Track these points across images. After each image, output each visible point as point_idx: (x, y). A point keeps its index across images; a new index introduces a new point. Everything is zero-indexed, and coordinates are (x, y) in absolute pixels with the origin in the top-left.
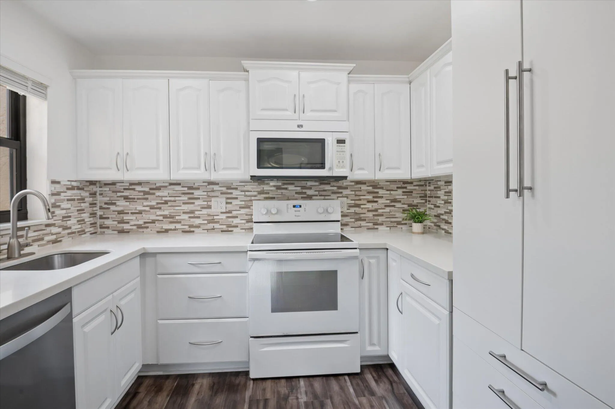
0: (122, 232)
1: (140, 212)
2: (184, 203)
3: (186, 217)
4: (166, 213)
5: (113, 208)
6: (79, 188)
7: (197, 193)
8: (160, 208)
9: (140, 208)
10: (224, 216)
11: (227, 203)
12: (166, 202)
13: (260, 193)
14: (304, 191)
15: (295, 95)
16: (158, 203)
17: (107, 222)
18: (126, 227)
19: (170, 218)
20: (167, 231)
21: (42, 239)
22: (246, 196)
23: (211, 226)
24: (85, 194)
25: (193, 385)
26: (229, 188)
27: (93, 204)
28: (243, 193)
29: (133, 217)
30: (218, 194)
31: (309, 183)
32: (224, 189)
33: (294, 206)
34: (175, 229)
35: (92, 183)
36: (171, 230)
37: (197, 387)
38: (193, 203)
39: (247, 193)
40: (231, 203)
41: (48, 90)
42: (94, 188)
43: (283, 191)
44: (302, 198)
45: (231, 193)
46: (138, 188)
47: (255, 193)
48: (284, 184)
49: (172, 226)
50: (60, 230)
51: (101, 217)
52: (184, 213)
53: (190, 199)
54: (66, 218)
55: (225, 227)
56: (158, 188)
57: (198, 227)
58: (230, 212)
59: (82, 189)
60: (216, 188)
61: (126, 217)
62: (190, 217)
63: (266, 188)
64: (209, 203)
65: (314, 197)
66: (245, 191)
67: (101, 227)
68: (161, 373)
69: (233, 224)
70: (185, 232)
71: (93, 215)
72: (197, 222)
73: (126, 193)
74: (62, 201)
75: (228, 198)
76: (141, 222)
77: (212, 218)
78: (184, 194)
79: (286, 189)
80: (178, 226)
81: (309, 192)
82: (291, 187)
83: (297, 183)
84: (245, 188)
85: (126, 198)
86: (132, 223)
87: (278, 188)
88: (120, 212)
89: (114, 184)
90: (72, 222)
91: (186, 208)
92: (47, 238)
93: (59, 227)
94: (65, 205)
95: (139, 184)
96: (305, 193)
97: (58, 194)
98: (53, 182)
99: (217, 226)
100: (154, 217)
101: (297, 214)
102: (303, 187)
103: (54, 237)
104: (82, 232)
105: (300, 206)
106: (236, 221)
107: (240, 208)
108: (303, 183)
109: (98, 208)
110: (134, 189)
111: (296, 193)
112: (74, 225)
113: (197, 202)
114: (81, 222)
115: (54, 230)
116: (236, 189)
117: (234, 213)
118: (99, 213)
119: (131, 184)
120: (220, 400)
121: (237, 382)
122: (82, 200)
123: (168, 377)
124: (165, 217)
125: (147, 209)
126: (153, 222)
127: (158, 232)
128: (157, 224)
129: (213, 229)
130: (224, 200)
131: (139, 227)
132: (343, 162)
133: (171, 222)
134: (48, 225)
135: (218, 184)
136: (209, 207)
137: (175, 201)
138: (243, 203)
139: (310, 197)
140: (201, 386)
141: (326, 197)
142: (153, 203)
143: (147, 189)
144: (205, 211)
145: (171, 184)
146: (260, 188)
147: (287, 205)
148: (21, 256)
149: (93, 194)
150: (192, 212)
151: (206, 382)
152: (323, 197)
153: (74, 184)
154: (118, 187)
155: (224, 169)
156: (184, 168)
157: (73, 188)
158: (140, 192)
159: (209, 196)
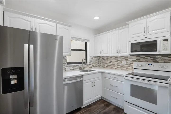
0: (104, 67)
1: (107, 63)
2: (116, 62)
3: (116, 65)
4: (112, 64)
5: (102, 62)
6: (95, 58)
7: (119, 59)
8: (111, 63)
9: (107, 62)
10: (125, 66)
11: (127, 62)
12: (112, 61)
13: (137, 59)
14: (154, 59)
15: (145, 27)
16: (110, 61)
17: (101, 65)
18: (104, 66)
19: (113, 65)
20: (112, 68)
21: (88, 67)
22: (132, 60)
23: (122, 68)
24: (97, 59)
25: (110, 106)
26: (127, 58)
27: (99, 61)
28: (131, 59)
29: (106, 64)
30: (124, 59)
31: (157, 56)
32: (126, 58)
33: (149, 64)
34: (114, 68)
35: (98, 57)
36: (113, 68)
37: (110, 107)
38: (118, 62)
39: (133, 59)
40: (128, 62)
41: (90, 41)
42: (99, 58)
43: (146, 59)
44: (153, 62)
45: (128, 59)
46: (107, 58)
47: (135, 60)
48: (146, 57)
49: (113, 67)
50: (91, 66)
51: (100, 64)
52: (116, 64)
53: (117, 60)
54: (93, 63)
55: (126, 69)
56: (110, 58)
57: (119, 68)
58: (127, 65)
59: (96, 58)
60: (124, 58)
61: (104, 64)
62: (117, 65)
63: (139, 58)
64: (122, 62)
65: (159, 62)
66: (132, 59)
67: (100, 66)
68: (105, 100)
69: (128, 68)
70: (116, 69)
71: (99, 63)
72: (119, 67)
73: (104, 59)
74: (92, 60)
75: (127, 61)
76: (107, 65)
77: (122, 66)
78: (116, 59)
79: (147, 58)
80: (114, 67)
81: (157, 60)
82: (149, 58)
83: (151, 56)
84: (132, 58)
85: (104, 60)
86: (105, 65)
87: (144, 58)
88: (103, 63)
89: (102, 57)
90: (94, 64)
91: (116, 63)
92: (89, 67)
93: (91, 65)
94: (92, 61)
95: (107, 57)
96: (155, 60)
97: (91, 59)
98: (90, 57)
99: (124, 68)
100: (109, 65)
101: (150, 67)
102: (154, 58)
103: (90, 67)
104: (96, 66)
105: (151, 65)
106: (129, 67)
107: (131, 64)
108: (154, 56)
109: (100, 62)
110: (106, 58)
111: (151, 60)
112: (94, 65)
113: (119, 62)
114: (96, 64)
115: (90, 65)
116: (129, 58)
117: (129, 65)
118: (100, 63)
119: (105, 57)
120: (113, 112)
121: (120, 111)
122: (96, 60)
123: (106, 101)
124: (112, 65)
125: (108, 62)
126: (109, 66)
127: (110, 68)
128: (110, 66)
129: (123, 69)
130: (126, 61)
131: (107, 66)
132: (166, 48)
133: (113, 66)
134: (89, 65)
135: (124, 57)
136: (122, 63)
137: (114, 61)
138: (131, 62)
139: (157, 62)
140: (112, 107)
141: (166, 62)
142: (109, 61)
143: (108, 58)
144: (121, 64)
145: (113, 57)
146: (137, 58)
147: (146, 64)
148: (83, 69)
149: (99, 59)
150: (118, 64)
151: (113, 107)
152: (164, 62)
153: (94, 57)
154: (103, 57)
155: (123, 53)
156: (113, 53)
157: (94, 58)
158: (107, 59)
159: (122, 60)
